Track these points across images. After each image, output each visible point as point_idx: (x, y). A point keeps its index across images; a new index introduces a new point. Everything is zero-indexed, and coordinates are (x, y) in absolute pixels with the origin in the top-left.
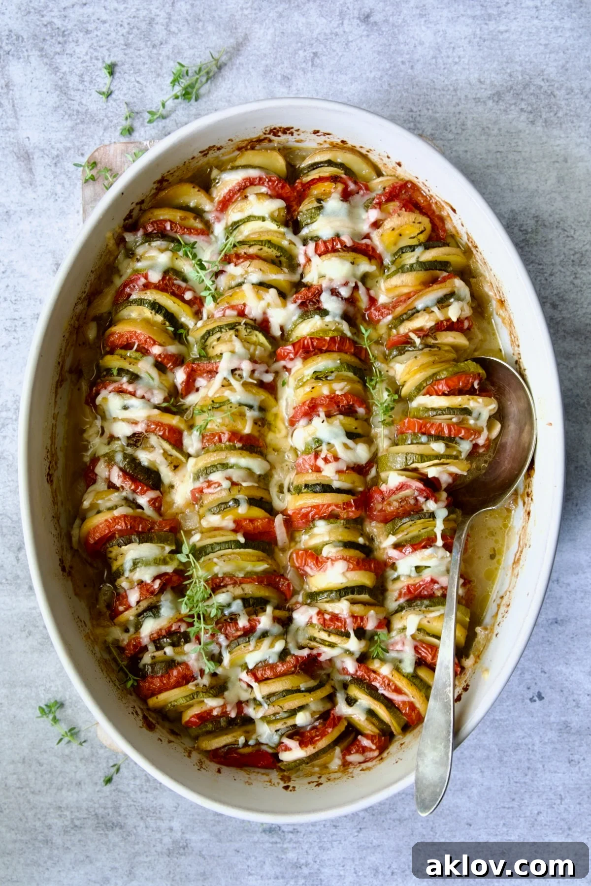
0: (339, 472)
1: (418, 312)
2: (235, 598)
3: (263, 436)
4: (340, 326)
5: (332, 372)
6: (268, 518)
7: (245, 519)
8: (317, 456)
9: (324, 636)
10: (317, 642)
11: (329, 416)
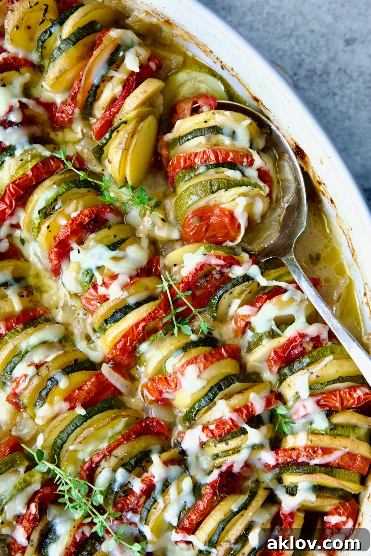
0: (125, 287)
1: (98, 87)
2: (114, 471)
3: (37, 303)
4: (34, 152)
5: (56, 200)
6: (95, 375)
7: (74, 391)
8: (95, 287)
9: (222, 447)
10: (221, 457)
11: (81, 242)
